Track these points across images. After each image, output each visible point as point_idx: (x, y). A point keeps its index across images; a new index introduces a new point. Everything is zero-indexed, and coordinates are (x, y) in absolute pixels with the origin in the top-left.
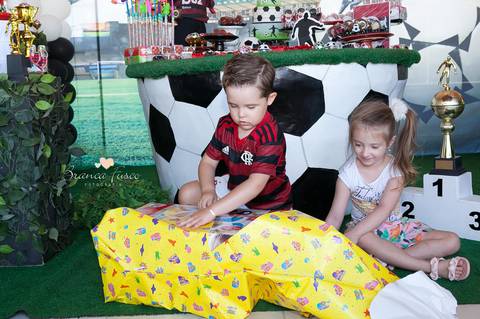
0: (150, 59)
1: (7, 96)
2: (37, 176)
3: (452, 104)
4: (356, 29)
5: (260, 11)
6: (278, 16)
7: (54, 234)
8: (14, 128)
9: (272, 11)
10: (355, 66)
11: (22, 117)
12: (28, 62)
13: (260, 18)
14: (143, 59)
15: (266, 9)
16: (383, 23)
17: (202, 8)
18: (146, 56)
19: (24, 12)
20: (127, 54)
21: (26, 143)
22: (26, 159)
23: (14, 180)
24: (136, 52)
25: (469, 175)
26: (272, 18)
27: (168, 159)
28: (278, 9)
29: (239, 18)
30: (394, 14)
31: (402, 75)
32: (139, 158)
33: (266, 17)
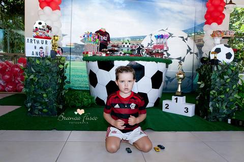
0: (92, 55)
1: (50, 63)
2: (57, 88)
3: (181, 76)
4: (154, 52)
5: (124, 44)
6: (130, 46)
7: (61, 107)
8: (51, 73)
9: (128, 44)
10: (154, 62)
11: (54, 69)
12: (56, 53)
13: (124, 46)
14: (89, 55)
15: (126, 43)
16: (162, 51)
17: (107, 41)
18: (90, 54)
19: (56, 38)
20: (84, 53)
21: (54, 78)
22: (54, 83)
23: (50, 89)
24: (87, 53)
25: (185, 97)
26: (128, 46)
27: (95, 87)
28: (130, 44)
29: (118, 45)
30: (165, 48)
31: (167, 67)
32: (81, 87)
33: (126, 46)
